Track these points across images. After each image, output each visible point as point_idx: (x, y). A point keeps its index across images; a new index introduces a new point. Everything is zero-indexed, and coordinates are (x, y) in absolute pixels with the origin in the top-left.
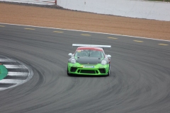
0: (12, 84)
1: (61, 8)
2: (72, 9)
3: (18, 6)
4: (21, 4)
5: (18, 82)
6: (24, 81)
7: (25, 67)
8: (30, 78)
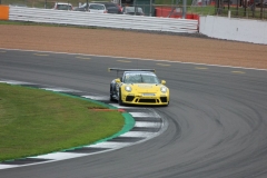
0: (141, 139)
1: (205, 37)
2: (219, 37)
3: (149, 35)
4: (153, 32)
5: (148, 136)
6: (156, 134)
7: (157, 115)
8: (163, 130)
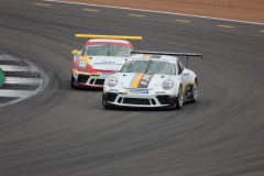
5: (23, 95)
7: (34, 69)
